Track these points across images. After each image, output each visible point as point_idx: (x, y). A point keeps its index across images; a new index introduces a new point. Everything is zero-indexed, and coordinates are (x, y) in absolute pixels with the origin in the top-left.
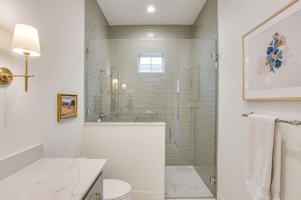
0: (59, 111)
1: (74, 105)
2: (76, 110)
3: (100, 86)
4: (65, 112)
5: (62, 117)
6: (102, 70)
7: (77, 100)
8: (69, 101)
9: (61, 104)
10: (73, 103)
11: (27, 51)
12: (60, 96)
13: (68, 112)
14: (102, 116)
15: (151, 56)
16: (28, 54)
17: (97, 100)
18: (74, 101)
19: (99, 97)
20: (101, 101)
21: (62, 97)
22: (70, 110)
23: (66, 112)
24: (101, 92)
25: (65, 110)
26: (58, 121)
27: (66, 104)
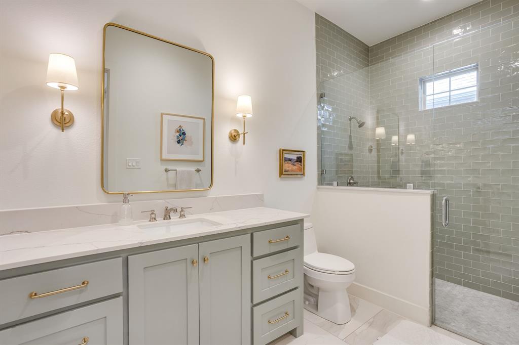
0: (282, 166)
1: (301, 162)
2: (304, 168)
3: (349, 140)
4: (288, 169)
5: (284, 173)
6: (352, 117)
7: (304, 156)
8: (294, 157)
9: (283, 160)
10: (299, 160)
11: (244, 115)
12: (282, 151)
13: (292, 168)
14: (352, 181)
15: (449, 75)
16: (245, 116)
17: (341, 159)
18: (301, 157)
19: (346, 155)
20: (351, 161)
21: (284, 152)
22: (295, 168)
23: (290, 168)
24: (351, 147)
25: (288, 166)
26: (280, 176)
27: (290, 160)
